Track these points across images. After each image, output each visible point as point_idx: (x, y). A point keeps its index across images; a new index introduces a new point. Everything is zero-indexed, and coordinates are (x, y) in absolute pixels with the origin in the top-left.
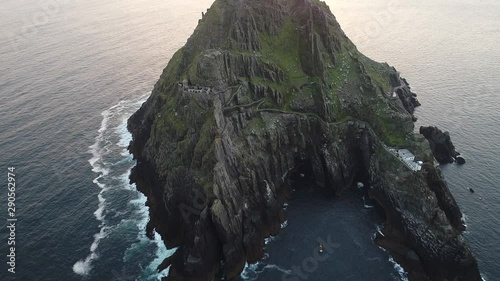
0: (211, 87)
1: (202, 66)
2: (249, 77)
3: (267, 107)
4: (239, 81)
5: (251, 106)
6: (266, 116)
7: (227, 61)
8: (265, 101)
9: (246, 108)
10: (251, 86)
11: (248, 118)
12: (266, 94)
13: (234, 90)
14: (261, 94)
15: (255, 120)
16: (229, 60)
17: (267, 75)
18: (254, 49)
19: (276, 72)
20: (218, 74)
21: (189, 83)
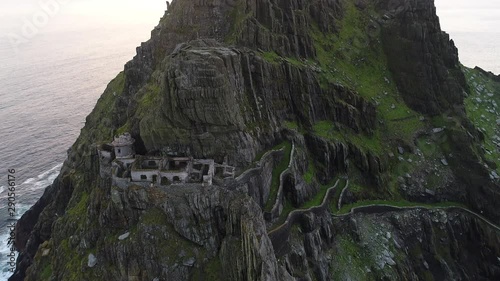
0: (219, 159)
1: (184, 81)
2: (305, 121)
3: (355, 198)
7: (253, 77)
8: (349, 184)
12: (347, 163)
13: (279, 161)
20: (235, 113)
21: (138, 148)
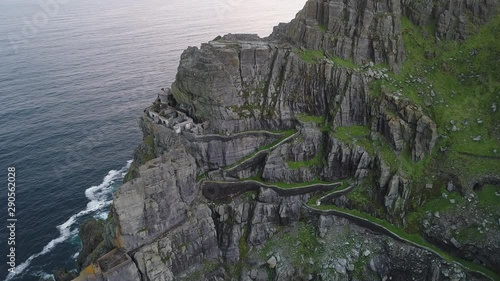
2: (331, 119)
3: (351, 205)
4: (295, 122)
5: (302, 192)
6: (332, 231)
9: (281, 193)
10: (326, 142)
11: (278, 220)
12: (361, 172)
14: (348, 168)
15: (298, 229)
16: (283, 69)
17: (384, 128)
18: (372, 57)
19: (414, 125)
